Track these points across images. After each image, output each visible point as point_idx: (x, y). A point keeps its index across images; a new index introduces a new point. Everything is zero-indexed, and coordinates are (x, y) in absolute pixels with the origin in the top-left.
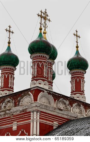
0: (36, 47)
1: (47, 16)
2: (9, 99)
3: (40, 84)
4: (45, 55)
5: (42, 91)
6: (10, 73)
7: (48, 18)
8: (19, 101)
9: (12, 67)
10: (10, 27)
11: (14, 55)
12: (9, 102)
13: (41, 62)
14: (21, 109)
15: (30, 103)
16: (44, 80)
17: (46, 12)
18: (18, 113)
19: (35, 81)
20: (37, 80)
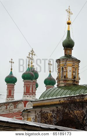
0: (26, 77)
1: (34, 52)
2: (11, 104)
3: (28, 97)
4: (30, 81)
5: (28, 101)
6: (12, 88)
7: (34, 53)
8: (17, 106)
9: (13, 84)
10: (12, 60)
11: (14, 77)
12: (11, 105)
13: (28, 85)
14: (18, 110)
15: (22, 108)
16: (29, 95)
17: (33, 50)
18: (16, 112)
19: (25, 95)
20: (26, 95)
